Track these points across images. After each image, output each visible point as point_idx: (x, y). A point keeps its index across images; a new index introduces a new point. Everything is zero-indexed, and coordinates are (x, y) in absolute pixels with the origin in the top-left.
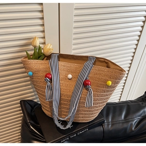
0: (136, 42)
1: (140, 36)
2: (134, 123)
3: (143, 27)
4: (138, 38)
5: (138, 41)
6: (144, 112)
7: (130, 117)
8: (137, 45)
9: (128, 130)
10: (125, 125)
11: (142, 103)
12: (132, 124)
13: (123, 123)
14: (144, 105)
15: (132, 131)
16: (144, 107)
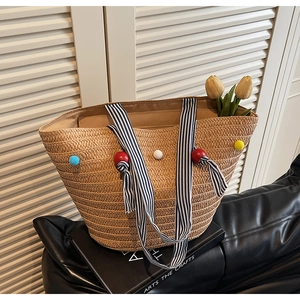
0: (262, 64)
1: (267, 51)
2: (281, 230)
3: (271, 31)
4: (263, 54)
5: (265, 60)
6: (297, 204)
7: (271, 219)
8: (263, 69)
9: (272, 246)
10: (265, 237)
11: (291, 188)
12: (278, 233)
13: (261, 233)
14: (295, 191)
15: (281, 246)
16: (295, 196)
